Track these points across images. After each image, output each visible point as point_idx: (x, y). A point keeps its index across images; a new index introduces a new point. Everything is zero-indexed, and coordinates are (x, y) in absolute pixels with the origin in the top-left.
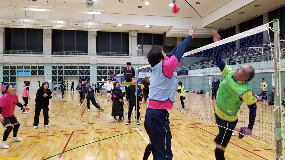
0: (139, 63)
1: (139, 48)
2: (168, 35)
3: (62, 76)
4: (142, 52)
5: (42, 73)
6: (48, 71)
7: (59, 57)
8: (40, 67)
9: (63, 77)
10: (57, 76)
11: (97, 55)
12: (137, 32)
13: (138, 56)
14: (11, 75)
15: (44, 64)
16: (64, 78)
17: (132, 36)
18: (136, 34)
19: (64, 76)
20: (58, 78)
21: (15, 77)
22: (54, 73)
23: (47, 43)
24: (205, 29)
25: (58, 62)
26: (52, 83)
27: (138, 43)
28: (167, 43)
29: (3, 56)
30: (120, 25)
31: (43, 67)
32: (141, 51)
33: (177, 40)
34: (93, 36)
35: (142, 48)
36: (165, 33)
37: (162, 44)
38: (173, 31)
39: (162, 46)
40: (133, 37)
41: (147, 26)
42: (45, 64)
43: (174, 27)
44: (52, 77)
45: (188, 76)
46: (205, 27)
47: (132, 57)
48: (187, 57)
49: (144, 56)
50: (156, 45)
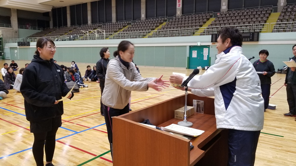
24: (40, 5)
38: (8, 3)
46: (40, 3)
48: (23, 28)
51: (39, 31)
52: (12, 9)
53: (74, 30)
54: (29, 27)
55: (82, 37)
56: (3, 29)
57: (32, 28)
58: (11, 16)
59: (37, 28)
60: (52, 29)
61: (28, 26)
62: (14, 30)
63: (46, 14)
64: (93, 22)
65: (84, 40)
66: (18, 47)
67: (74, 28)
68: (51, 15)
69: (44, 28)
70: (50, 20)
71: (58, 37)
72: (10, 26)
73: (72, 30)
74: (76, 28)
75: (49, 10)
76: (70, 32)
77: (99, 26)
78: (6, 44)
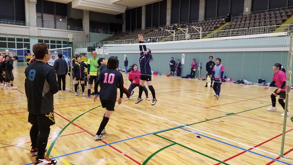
0: (40, 35)
1: (38, 17)
2: (74, 6)
4: (43, 22)
13: (37, 26)
24: (113, 5)
27: (38, 11)
28: (73, 15)
32: (41, 21)
33: (84, 13)
35: (42, 18)
36: (70, 4)
37: (66, 16)
38: (81, 3)
39: (66, 17)
40: (30, 3)
46: (114, 3)
47: (31, 28)
48: (95, 32)
49: (45, 27)
50: (60, 16)
51: (112, 35)
52: (84, 11)
56: (74, 33)
57: (104, 32)
58: (83, 18)
59: (109, 32)
60: (124, 32)
61: (100, 30)
62: (85, 34)
63: (119, 16)
64: (172, 23)
66: (88, 53)
67: (150, 31)
68: (124, 17)
69: (116, 32)
70: (123, 24)
72: (81, 29)
73: (147, 33)
74: (152, 31)
75: (123, 11)
76: (146, 35)
78: (77, 49)
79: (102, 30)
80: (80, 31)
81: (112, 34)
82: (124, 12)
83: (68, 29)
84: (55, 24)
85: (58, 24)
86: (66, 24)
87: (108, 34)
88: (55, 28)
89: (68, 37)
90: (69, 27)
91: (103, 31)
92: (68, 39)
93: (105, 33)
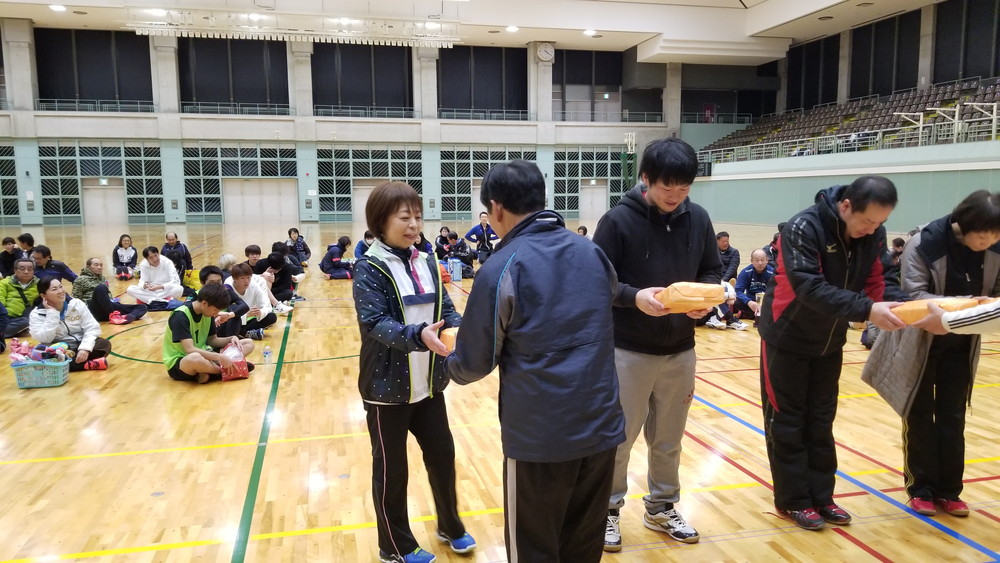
0: (558, 142)
1: (554, 95)
2: (643, 57)
3: (346, 178)
4: (564, 108)
5: (290, 170)
6: (307, 163)
7: (335, 124)
8: (285, 153)
9: (348, 182)
10: (334, 178)
11: (440, 117)
12: (554, 46)
13: (554, 119)
14: (205, 174)
15: (295, 142)
16: (351, 183)
17: (538, 60)
18: (548, 55)
19: (351, 177)
20: (335, 183)
21: (217, 181)
22: (324, 169)
23: (300, 81)
24: (753, 40)
25: (336, 139)
26: (321, 199)
27: (555, 82)
28: (637, 81)
29: (181, 118)
30: (512, 29)
31: (292, 153)
32: (559, 105)
33: (668, 73)
34: (430, 61)
35: (563, 96)
36: (633, 50)
37: (621, 85)
38: (662, 48)
39: (620, 88)
40: (540, 63)
41: (590, 32)
42: (299, 145)
43: (665, 37)
44: (320, 182)
45: (713, 178)
46: (752, 36)
47: (539, 124)
48: (695, 122)
49: (569, 120)
50: (604, 87)
51: (742, 127)
52: (668, 67)
53: (863, 113)
54: (712, 115)
55: (894, 137)
56: (640, 129)
57: (721, 119)
58: (665, 86)
59: (735, 118)
60: (782, 116)
61: (708, 113)
62: (669, 128)
63: (768, 69)
64: (937, 78)
65: (900, 146)
67: (863, 108)
68: (782, 70)
69: (756, 115)
70: (779, 89)
71: (802, 142)
72: (659, 118)
73: (853, 115)
74: (869, 107)
75: (779, 52)
76: (846, 122)
77: (963, 92)
79: (716, 115)
80: (655, 121)
81: (743, 122)
82: (784, 56)
83: (623, 120)
84: (593, 109)
85: (599, 106)
86: (618, 105)
87: (731, 122)
88: (593, 120)
89: (626, 141)
90: (626, 112)
91: (718, 116)
92: (626, 146)
93: (724, 122)
